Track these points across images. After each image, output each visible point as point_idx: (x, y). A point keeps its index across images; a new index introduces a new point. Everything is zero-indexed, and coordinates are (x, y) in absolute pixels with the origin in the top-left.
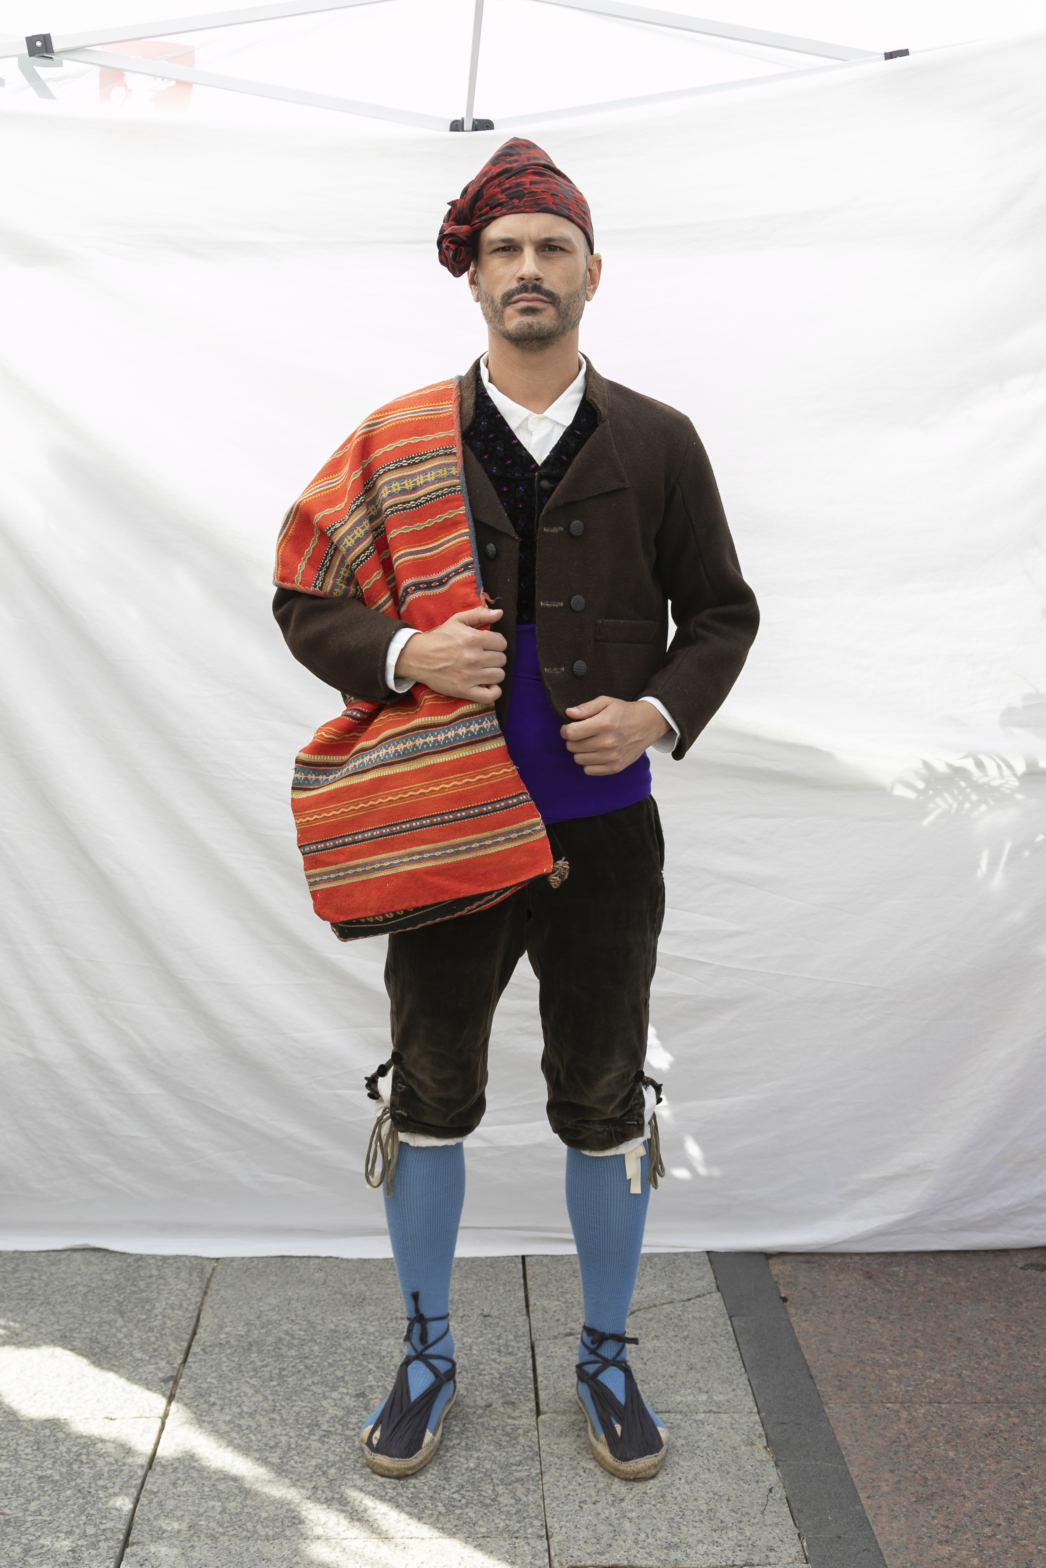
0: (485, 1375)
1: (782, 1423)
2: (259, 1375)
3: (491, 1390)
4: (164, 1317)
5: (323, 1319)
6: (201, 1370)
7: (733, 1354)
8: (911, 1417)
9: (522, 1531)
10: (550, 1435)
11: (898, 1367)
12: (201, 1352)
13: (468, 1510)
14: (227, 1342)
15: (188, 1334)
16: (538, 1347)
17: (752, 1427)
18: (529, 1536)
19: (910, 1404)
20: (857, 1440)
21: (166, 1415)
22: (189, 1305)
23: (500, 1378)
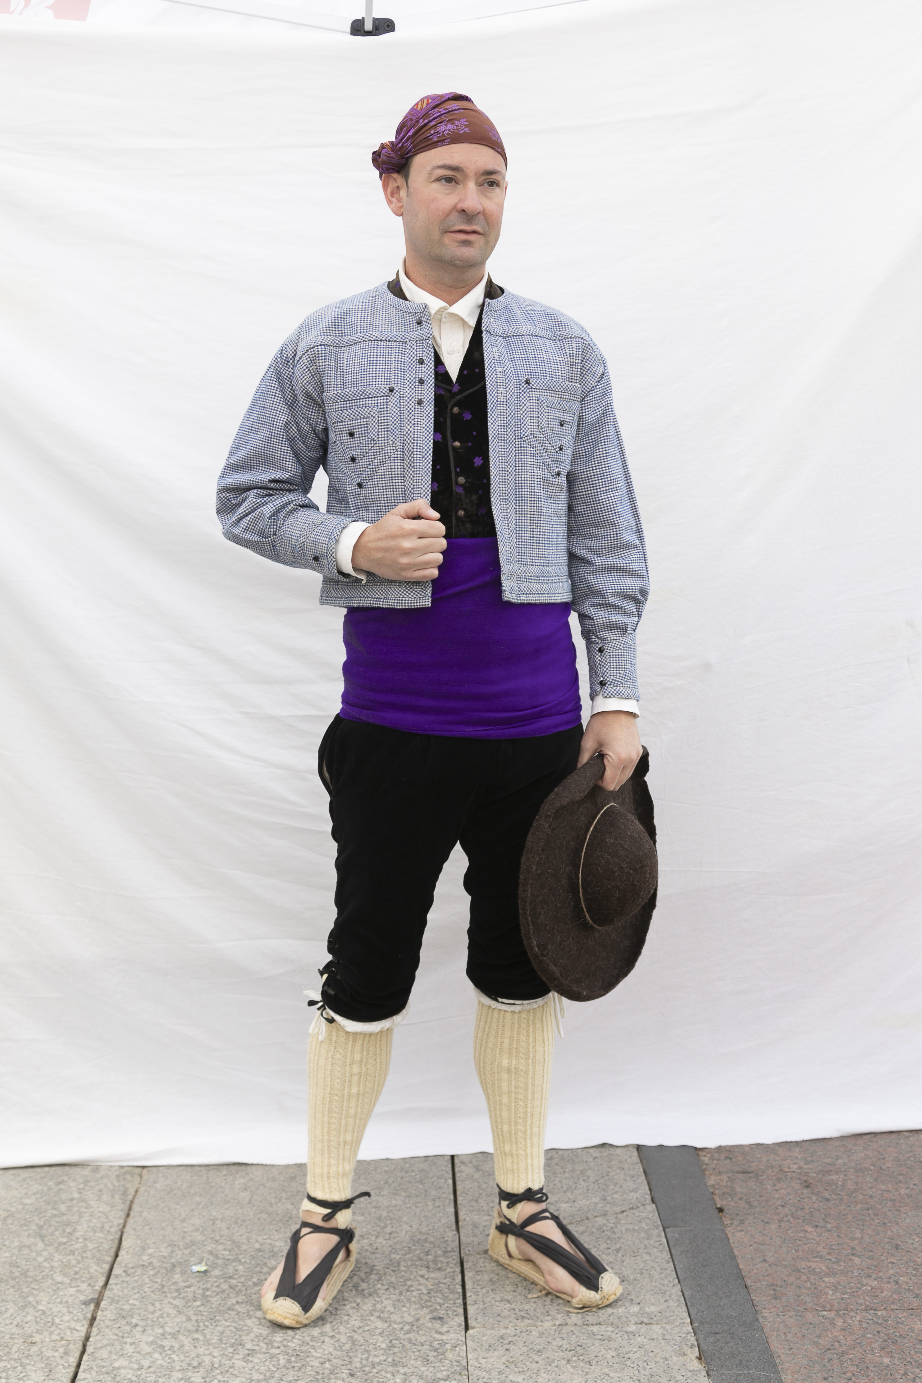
0: (413, 1291)
1: (715, 1333)
2: (182, 1296)
3: (419, 1306)
4: (85, 1239)
5: (248, 1239)
6: (123, 1292)
7: (666, 1266)
8: (846, 1325)
10: (478, 1349)
11: (834, 1274)
12: (124, 1274)
14: (150, 1264)
15: (109, 1256)
16: (467, 1262)
17: (685, 1338)
19: (846, 1312)
20: (791, 1349)
21: (87, 1338)
22: (111, 1227)
23: (429, 1293)
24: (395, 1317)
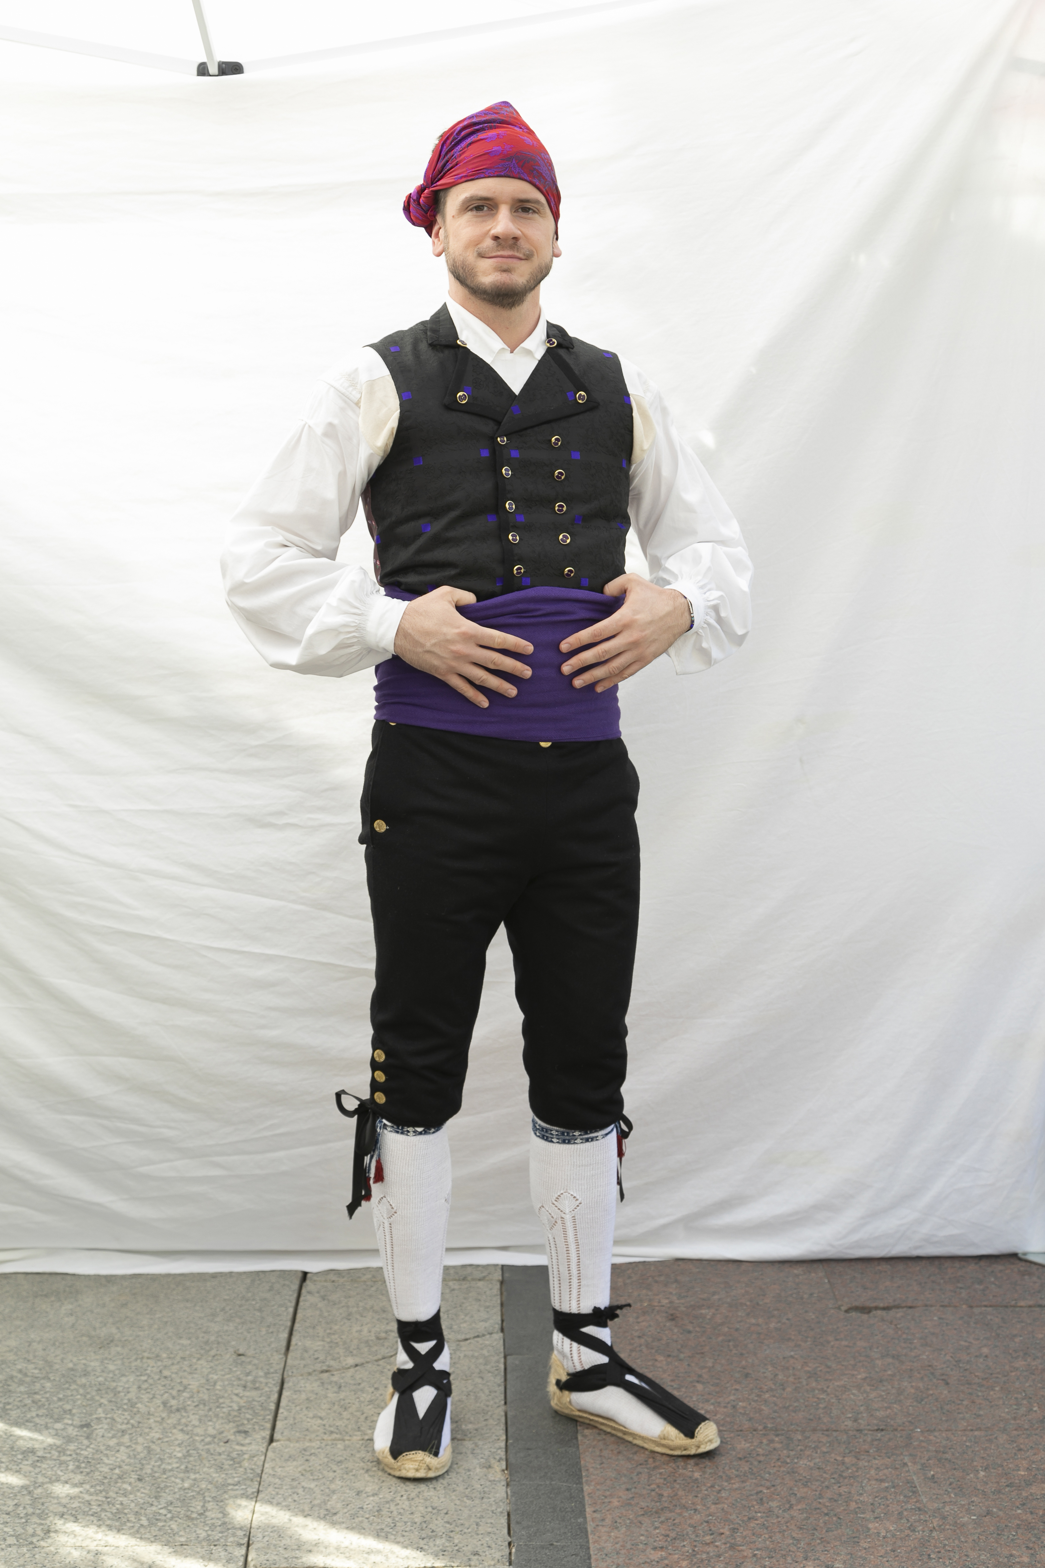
0: (223, 1407)
1: (527, 1449)
3: (226, 1421)
5: (62, 1360)
7: (497, 1389)
9: (222, 1540)
13: (172, 1522)
16: (288, 1382)
17: (494, 1452)
18: (228, 1544)
20: (602, 1464)
23: (239, 1410)
24: (199, 1431)
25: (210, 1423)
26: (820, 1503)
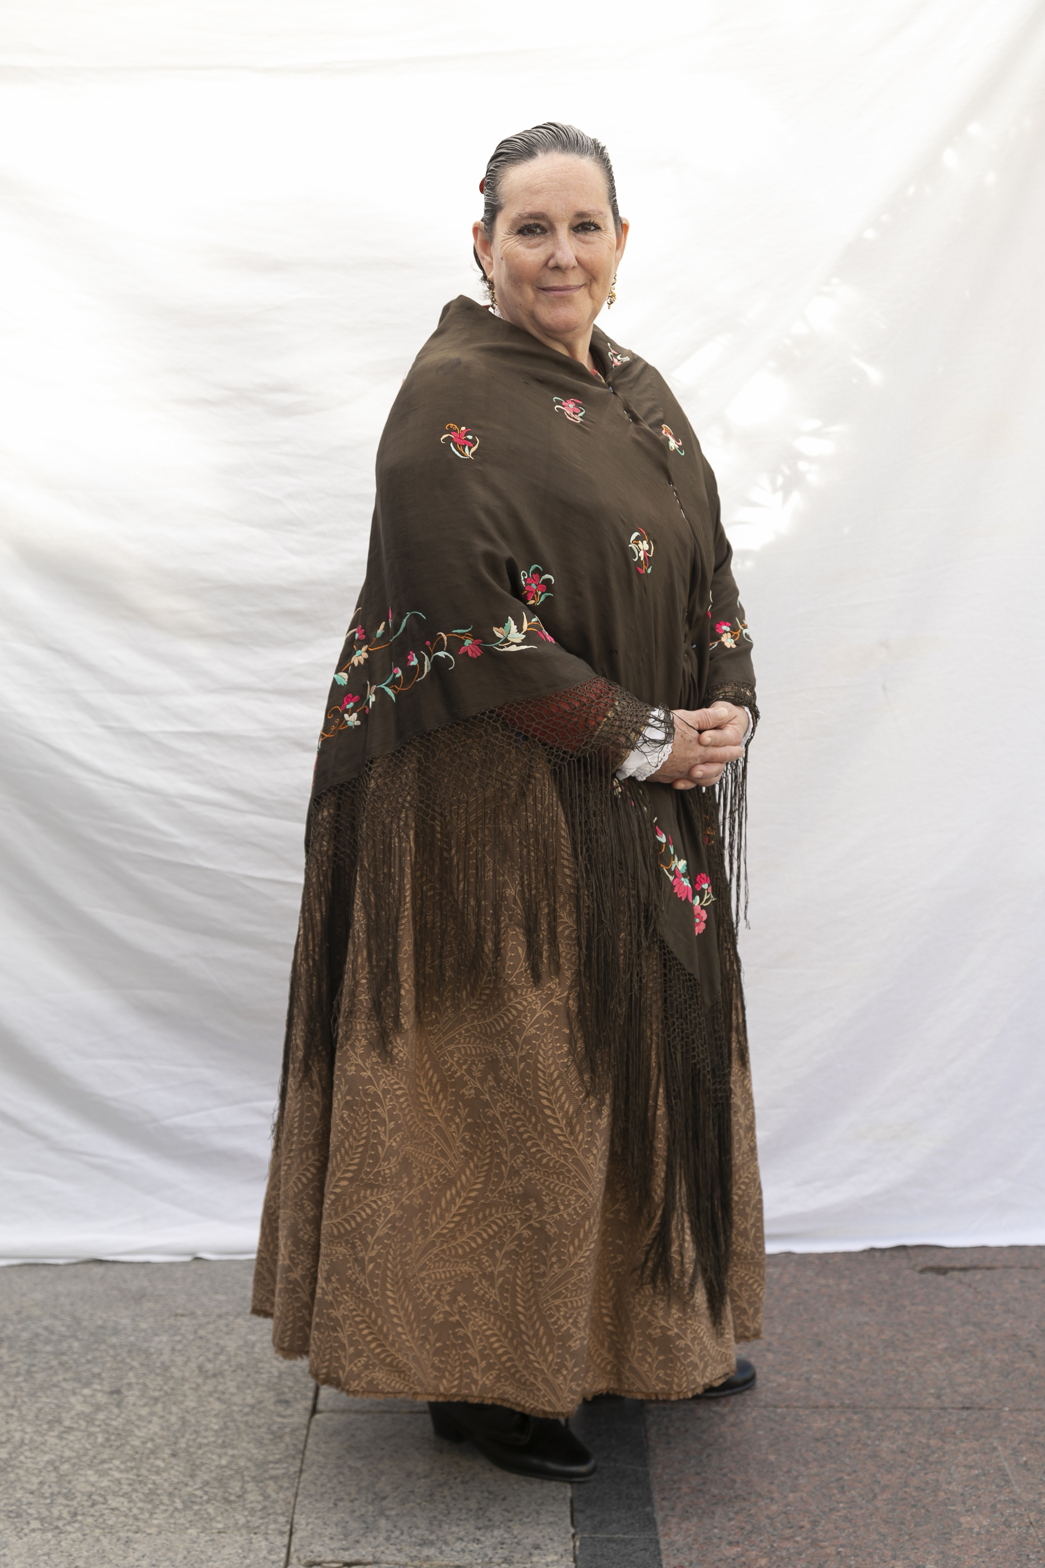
3: (266, 1388)
5: (91, 1316)
9: (262, 1527)
10: (321, 1434)
18: (269, 1532)
25: (248, 1391)
26: (906, 1492)
